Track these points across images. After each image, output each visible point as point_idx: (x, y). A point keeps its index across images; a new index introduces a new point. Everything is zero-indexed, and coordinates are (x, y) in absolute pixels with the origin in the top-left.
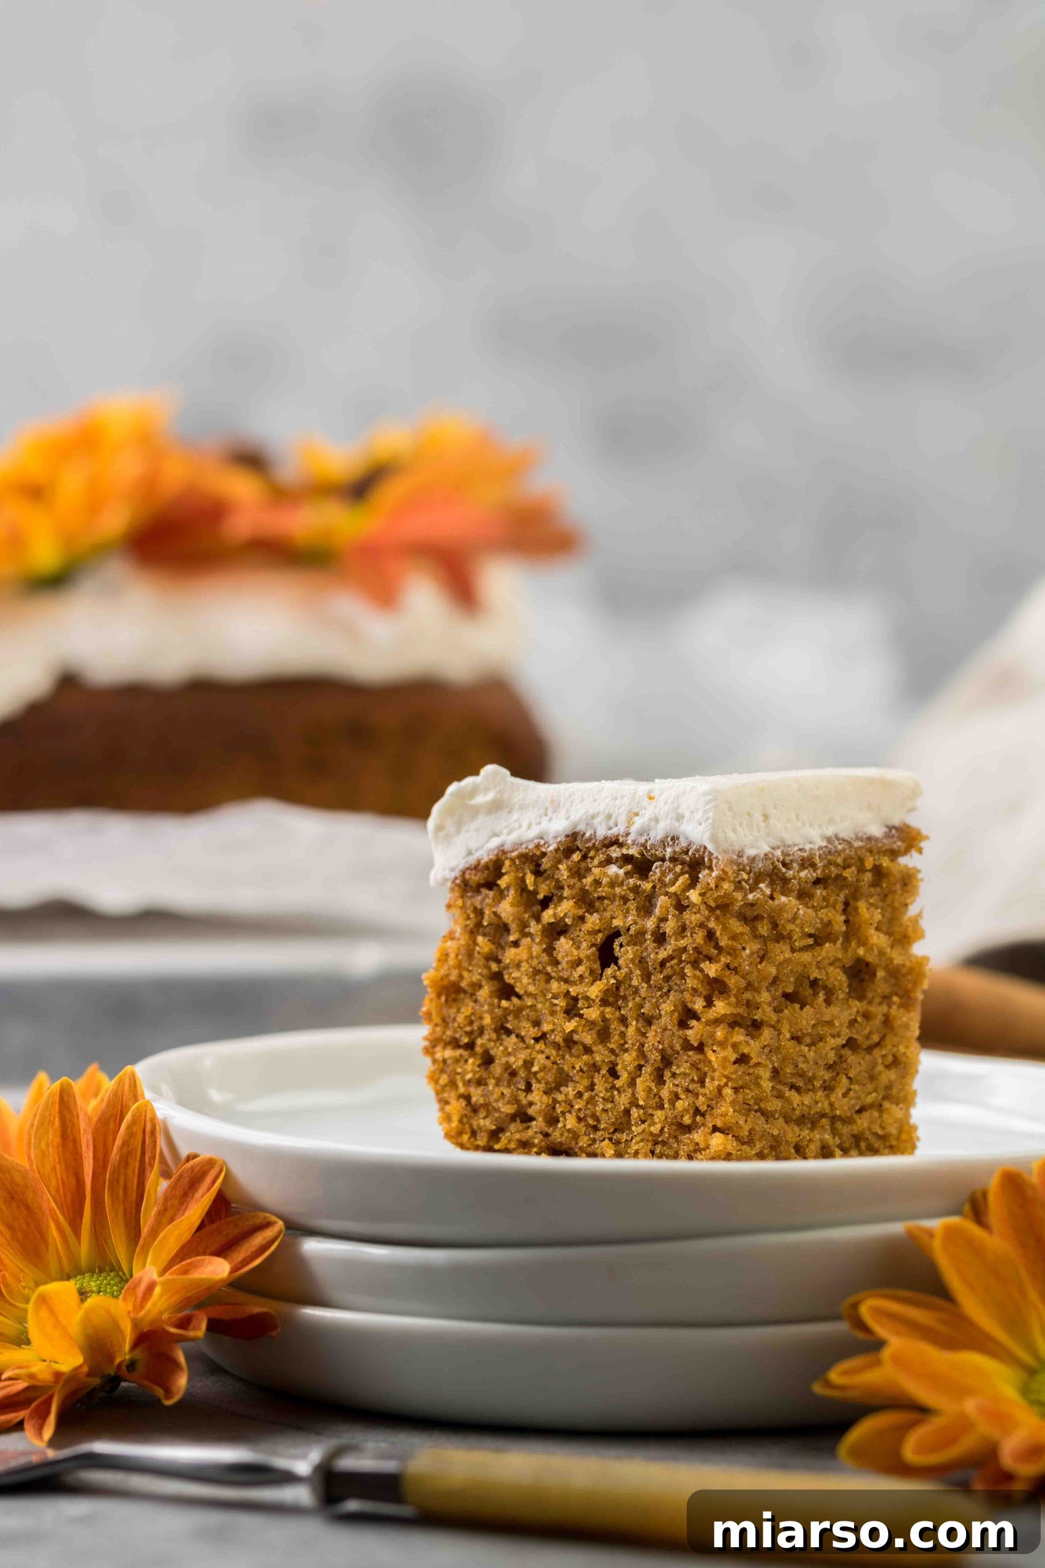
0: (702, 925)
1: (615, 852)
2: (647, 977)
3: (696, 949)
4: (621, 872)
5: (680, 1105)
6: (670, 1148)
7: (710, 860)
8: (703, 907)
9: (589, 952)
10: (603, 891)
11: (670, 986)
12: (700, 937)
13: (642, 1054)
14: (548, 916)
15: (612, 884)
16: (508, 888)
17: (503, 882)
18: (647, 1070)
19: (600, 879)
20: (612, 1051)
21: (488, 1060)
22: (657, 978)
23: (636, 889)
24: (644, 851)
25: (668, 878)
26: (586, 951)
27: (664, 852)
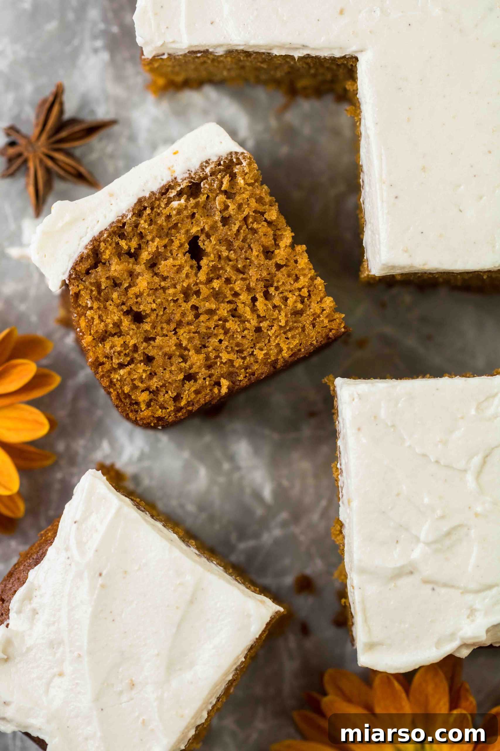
0: (251, 196)
1: (172, 194)
2: (230, 246)
3: (255, 212)
4: (183, 201)
5: (290, 302)
6: (297, 328)
7: (238, 159)
8: (246, 186)
9: (185, 258)
10: (174, 219)
11: (248, 243)
12: (253, 203)
13: (249, 289)
14: (145, 256)
15: (179, 212)
16: (110, 258)
17: (106, 256)
18: (260, 296)
19: (170, 213)
20: (229, 302)
21: (149, 360)
22: (237, 244)
23: (197, 205)
24: (192, 180)
25: (215, 185)
26: (182, 259)
27: (205, 173)
